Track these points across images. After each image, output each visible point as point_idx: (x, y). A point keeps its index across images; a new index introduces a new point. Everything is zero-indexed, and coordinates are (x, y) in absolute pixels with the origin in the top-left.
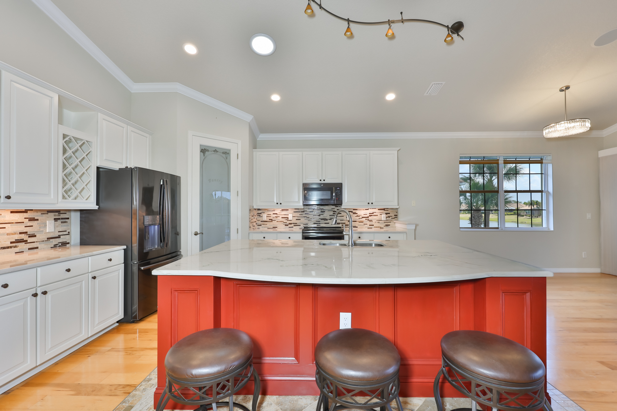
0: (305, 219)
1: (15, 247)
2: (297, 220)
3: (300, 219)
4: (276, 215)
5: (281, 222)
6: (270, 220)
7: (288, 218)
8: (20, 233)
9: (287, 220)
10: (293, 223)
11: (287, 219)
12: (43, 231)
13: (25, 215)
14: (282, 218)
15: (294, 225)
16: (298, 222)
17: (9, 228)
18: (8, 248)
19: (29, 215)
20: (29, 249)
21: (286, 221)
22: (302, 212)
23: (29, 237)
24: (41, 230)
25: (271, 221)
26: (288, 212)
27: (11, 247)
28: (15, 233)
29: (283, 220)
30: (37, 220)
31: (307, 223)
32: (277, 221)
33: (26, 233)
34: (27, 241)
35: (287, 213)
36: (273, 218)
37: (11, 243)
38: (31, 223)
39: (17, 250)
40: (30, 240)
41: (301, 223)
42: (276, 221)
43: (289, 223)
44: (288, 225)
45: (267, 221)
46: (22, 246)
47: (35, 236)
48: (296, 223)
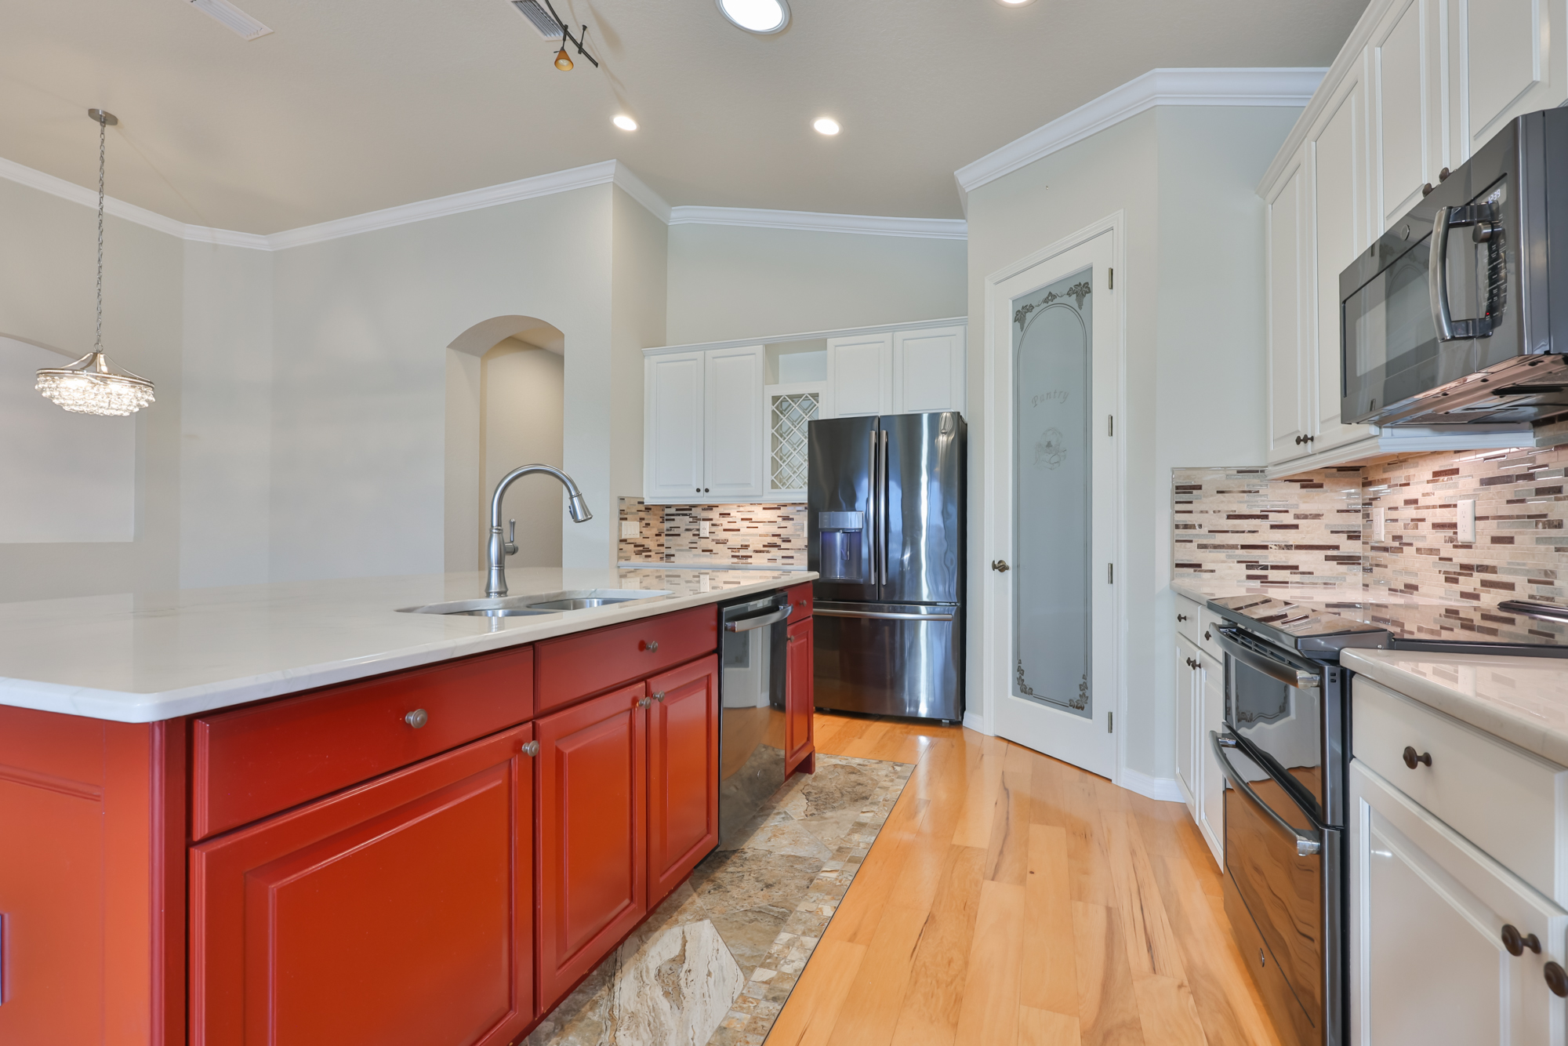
0: (1539, 540)
1: (768, 552)
2: (1496, 540)
3: (1510, 540)
4: (1411, 512)
5: (1432, 551)
6: (1395, 538)
7: (1454, 526)
8: (773, 535)
9: (1451, 540)
10: (1482, 568)
11: (1449, 533)
12: (799, 535)
13: (778, 512)
14: (1436, 526)
15: (1484, 583)
16: (1498, 556)
17: (763, 529)
18: (760, 552)
19: (783, 511)
20: (783, 557)
21: (1447, 550)
22: (1519, 477)
23: (784, 541)
24: (798, 533)
25: (1396, 544)
26: (1456, 486)
27: (763, 552)
28: (767, 535)
29: (1436, 539)
30: (792, 519)
31: (1550, 567)
32: (1418, 550)
33: (779, 535)
34: (780, 546)
35: (1451, 492)
36: (1406, 526)
37: (764, 546)
38: (784, 524)
39: (769, 556)
40: (784, 545)
41: (1515, 572)
42: (1414, 549)
43: (1463, 567)
44: (1456, 581)
45: (1386, 549)
46: (774, 552)
47: (790, 541)
48: (1492, 570)
